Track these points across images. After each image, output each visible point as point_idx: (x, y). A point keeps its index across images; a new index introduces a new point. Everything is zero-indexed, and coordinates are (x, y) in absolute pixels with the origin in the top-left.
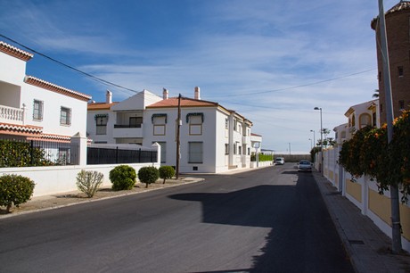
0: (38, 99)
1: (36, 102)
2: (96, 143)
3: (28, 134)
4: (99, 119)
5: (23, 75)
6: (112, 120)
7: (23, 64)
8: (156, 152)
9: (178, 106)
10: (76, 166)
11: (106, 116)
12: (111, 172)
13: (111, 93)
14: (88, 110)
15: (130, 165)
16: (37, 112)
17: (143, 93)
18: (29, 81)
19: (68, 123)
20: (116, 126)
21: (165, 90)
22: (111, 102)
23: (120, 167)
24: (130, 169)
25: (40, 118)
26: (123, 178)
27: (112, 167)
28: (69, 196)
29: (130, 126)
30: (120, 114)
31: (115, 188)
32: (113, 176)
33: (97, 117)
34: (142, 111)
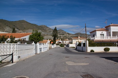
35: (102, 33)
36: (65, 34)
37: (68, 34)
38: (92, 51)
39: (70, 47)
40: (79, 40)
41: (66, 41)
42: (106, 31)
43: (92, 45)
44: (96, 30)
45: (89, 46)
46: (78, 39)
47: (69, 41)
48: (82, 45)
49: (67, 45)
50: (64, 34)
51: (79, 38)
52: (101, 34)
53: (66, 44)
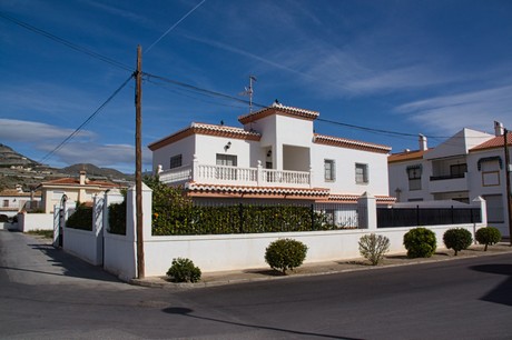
0: (329, 158)
1: (327, 161)
2: (410, 200)
3: (314, 198)
4: (412, 172)
5: (311, 136)
6: (427, 172)
7: (309, 124)
8: (479, 210)
9: (505, 146)
10: (364, 230)
11: (418, 167)
12: (406, 236)
13: (425, 138)
14: (389, 162)
15: (427, 227)
16: (328, 172)
17: (462, 132)
18: (318, 141)
19: (365, 180)
20: (432, 179)
21: (497, 124)
22: (425, 149)
23: (414, 230)
24: (427, 233)
25: (332, 178)
26: (419, 243)
27: (407, 230)
28: (353, 263)
29: (451, 177)
30: (436, 162)
31: (410, 255)
32: (408, 240)
33: (408, 169)
34: (465, 155)
35: (227, 147)
36: (16, 165)
37: (33, 165)
38: (183, 271)
39: (26, 230)
40: (83, 191)
41: (11, 199)
42: (248, 138)
43: (181, 219)
44: (196, 125)
45: (154, 233)
46: (78, 190)
47: (29, 199)
48: (99, 223)
49: (15, 219)
50: (9, 166)
51: (82, 183)
52: (219, 156)
53: (11, 214)
